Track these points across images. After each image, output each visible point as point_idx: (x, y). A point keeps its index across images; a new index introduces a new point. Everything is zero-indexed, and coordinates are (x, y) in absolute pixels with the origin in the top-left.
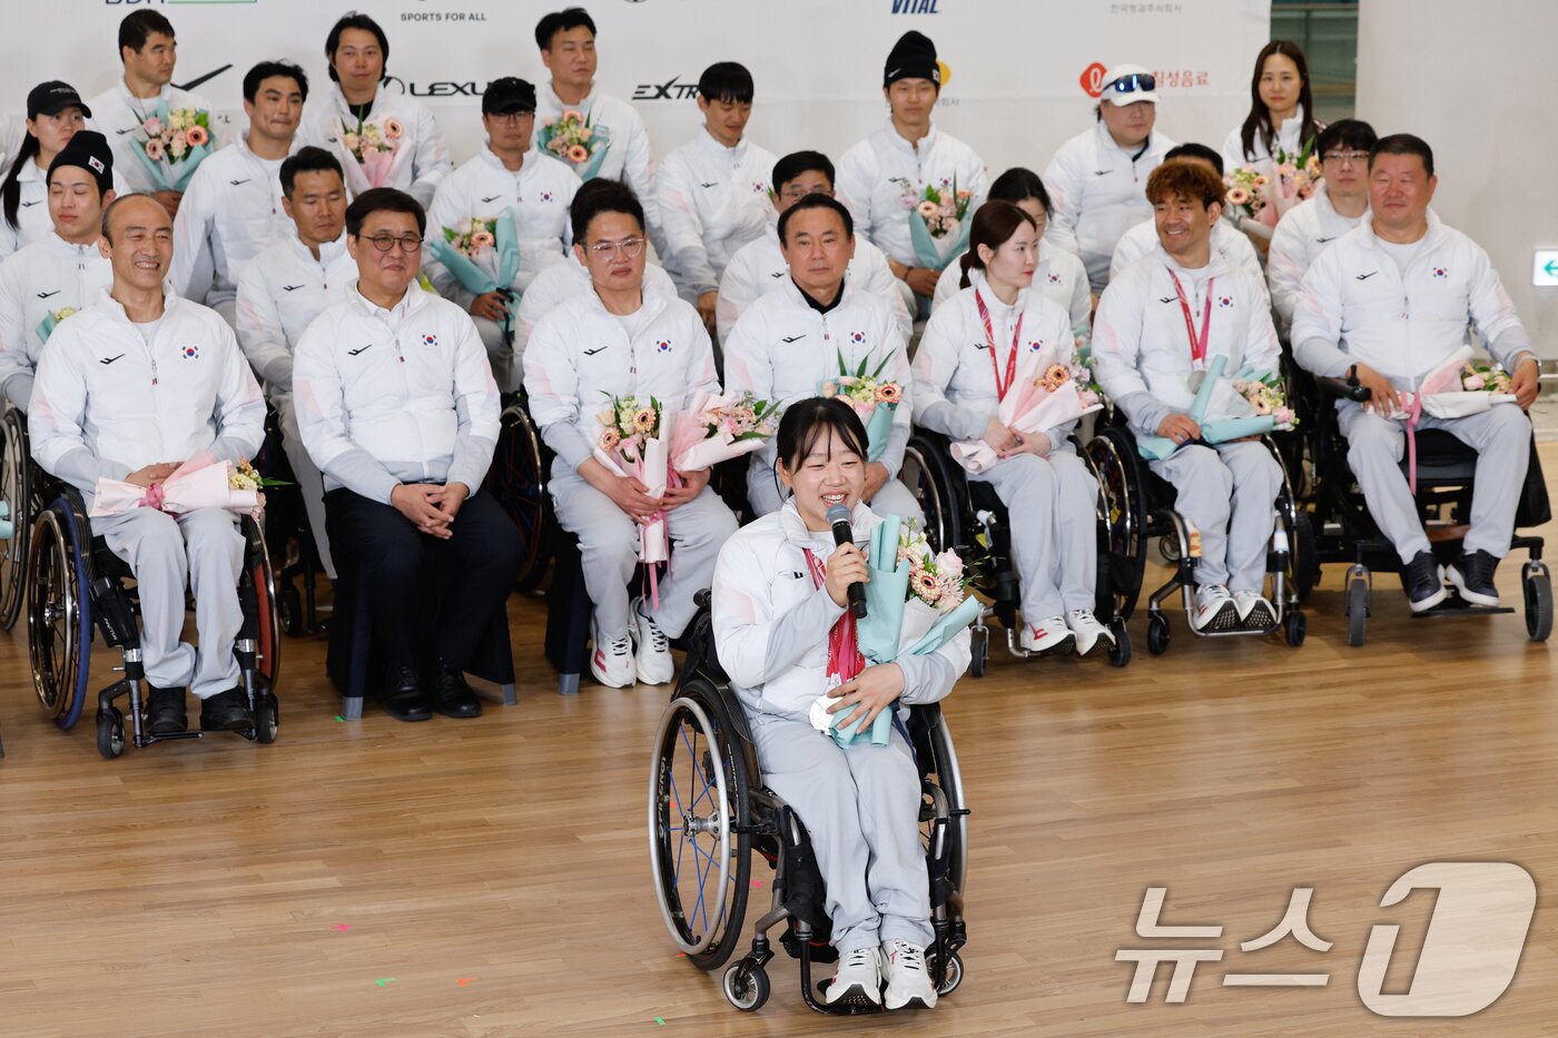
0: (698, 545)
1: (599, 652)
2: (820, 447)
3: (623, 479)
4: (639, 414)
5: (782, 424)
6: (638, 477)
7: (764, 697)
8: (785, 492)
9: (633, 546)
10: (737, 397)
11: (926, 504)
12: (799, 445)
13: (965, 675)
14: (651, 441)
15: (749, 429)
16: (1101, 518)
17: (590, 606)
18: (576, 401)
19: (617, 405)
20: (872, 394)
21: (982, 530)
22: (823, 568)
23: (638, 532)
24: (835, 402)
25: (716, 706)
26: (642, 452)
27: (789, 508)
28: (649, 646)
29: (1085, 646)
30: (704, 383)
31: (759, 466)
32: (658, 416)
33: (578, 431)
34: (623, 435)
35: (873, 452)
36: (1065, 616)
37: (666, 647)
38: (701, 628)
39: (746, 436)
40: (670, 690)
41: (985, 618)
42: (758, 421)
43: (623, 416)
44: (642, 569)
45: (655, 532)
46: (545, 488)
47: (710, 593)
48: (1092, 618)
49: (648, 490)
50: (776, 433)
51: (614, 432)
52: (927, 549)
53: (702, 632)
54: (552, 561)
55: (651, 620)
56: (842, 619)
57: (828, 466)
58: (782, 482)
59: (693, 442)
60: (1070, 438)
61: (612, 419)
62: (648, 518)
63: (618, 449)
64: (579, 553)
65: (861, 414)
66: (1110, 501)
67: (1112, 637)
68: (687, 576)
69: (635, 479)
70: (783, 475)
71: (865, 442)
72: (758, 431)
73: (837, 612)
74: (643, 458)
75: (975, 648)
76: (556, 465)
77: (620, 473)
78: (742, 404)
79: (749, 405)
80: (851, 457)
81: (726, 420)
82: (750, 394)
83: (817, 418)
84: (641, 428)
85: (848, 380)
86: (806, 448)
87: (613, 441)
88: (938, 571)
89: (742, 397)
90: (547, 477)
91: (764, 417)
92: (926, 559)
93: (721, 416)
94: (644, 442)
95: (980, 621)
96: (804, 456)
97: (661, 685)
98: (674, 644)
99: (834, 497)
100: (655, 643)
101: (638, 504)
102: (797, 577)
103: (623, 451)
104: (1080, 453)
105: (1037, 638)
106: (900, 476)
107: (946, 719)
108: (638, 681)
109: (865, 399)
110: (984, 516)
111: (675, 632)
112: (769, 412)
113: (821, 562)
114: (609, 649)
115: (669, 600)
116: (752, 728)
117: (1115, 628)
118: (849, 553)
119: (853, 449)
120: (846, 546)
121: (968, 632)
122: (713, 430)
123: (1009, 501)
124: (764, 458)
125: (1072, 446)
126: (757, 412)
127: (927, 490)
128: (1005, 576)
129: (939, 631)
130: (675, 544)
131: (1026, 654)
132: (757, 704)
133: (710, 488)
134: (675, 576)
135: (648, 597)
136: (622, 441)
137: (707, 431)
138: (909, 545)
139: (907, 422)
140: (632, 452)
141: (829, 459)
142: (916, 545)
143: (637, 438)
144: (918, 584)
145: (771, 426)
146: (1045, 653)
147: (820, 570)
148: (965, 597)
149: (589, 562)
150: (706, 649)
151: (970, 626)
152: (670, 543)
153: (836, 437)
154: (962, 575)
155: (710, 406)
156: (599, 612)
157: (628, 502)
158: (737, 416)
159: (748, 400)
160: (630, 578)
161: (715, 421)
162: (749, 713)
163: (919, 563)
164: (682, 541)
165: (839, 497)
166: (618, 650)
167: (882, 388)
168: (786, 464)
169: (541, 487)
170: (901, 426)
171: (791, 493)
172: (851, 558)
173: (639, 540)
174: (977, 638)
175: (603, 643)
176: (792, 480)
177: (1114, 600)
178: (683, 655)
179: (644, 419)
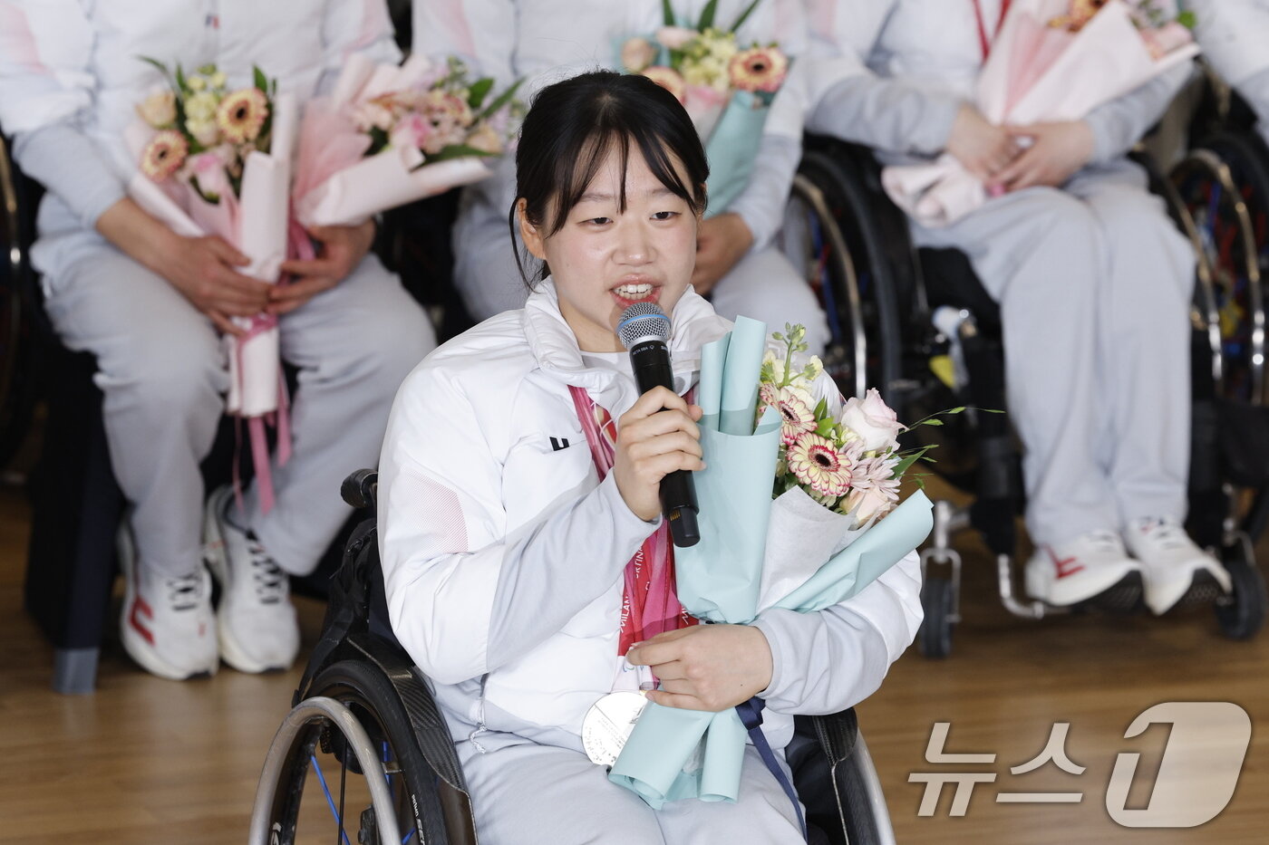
0: (350, 379)
1: (140, 605)
2: (606, 180)
3: (194, 242)
4: (231, 103)
5: (527, 127)
6: (227, 233)
7: (489, 696)
8: (532, 270)
9: (212, 380)
10: (431, 71)
11: (829, 295)
12: (559, 177)
13: (911, 652)
14: (255, 160)
15: (455, 138)
16: (1200, 325)
17: (120, 507)
18: (89, 81)
19: (183, 85)
20: (723, 70)
21: (944, 349)
22: (611, 428)
23: (224, 351)
24: (639, 83)
25: (390, 714)
26: (236, 182)
27: (542, 303)
28: (247, 591)
29: (1167, 592)
30: (361, 45)
31: (479, 214)
32: (270, 107)
33: (94, 143)
34: (193, 146)
35: (719, 192)
36: (1123, 532)
37: (283, 591)
38: (356, 553)
39: (448, 153)
40: (290, 684)
41: (954, 537)
42: (475, 122)
43: (191, 107)
44: (232, 430)
45: (261, 353)
46: (25, 257)
47: (373, 479)
48: (1179, 537)
49: (247, 262)
50: (514, 145)
51: (172, 140)
52: (828, 388)
53: (358, 562)
54: (41, 411)
55: (251, 536)
56: (649, 545)
57: (620, 221)
58: (526, 251)
59: (338, 164)
60: (1133, 156)
61: (168, 115)
62: (247, 325)
63: (183, 176)
64: (98, 395)
65: (697, 113)
66: (1219, 288)
67: (1222, 576)
68: (326, 442)
69: (218, 238)
70: (529, 236)
71: (699, 169)
72: (478, 142)
73: (635, 531)
74: (238, 193)
75: (929, 598)
76: (48, 214)
77: (187, 227)
78: (441, 85)
79: (456, 86)
80: (669, 202)
81: (408, 119)
82: (458, 63)
83: (599, 120)
84: (236, 132)
85: (676, 37)
86: (575, 182)
87: (171, 161)
88: (847, 437)
89: (441, 72)
90: (29, 235)
91: (488, 114)
92: (820, 413)
93: (398, 110)
94: (240, 162)
95: (941, 540)
96: (570, 200)
97: (271, 673)
98: (300, 588)
99: (631, 288)
100: (260, 584)
101: (228, 293)
102: (556, 447)
103: (194, 181)
104: (1155, 187)
105: (1061, 575)
106: (779, 240)
107: (870, 747)
108: (224, 665)
109: (710, 79)
110: (949, 320)
111: (301, 561)
112: (499, 103)
113: (607, 416)
114: (161, 596)
115: (292, 493)
116: (463, 758)
117: (1229, 556)
118: (663, 409)
119: (674, 187)
120: (659, 395)
121: (914, 563)
122: (379, 140)
123: (1004, 290)
124: (493, 196)
125: (1138, 174)
126: (474, 103)
127: (833, 267)
128: (994, 447)
129: (847, 563)
130: (303, 377)
131: (1039, 610)
132: (475, 712)
133: (373, 261)
134: (304, 441)
135: (246, 487)
136: (194, 161)
137: (366, 142)
138: (786, 382)
139: (795, 135)
140: (213, 181)
141: (623, 207)
142: (801, 381)
143: (224, 154)
144: (801, 463)
145: (504, 132)
146: (1080, 609)
147: (605, 433)
148: (904, 494)
149: (120, 412)
150: (368, 595)
151: (920, 550)
152: (290, 373)
153: (637, 160)
154: (897, 446)
155: (376, 87)
156: (140, 519)
157: (206, 288)
158: (430, 110)
159: (456, 77)
160: (206, 445)
161: (383, 119)
162: (457, 731)
163: (806, 419)
164: (315, 369)
165: (642, 288)
166: (182, 599)
167: (745, 57)
168: (535, 214)
169: (15, 256)
170: (781, 142)
171: (545, 271)
172: (669, 421)
173: (226, 368)
174: (934, 574)
175: (149, 583)
176: (546, 246)
177: (1226, 498)
178: (318, 609)
179: (241, 114)
